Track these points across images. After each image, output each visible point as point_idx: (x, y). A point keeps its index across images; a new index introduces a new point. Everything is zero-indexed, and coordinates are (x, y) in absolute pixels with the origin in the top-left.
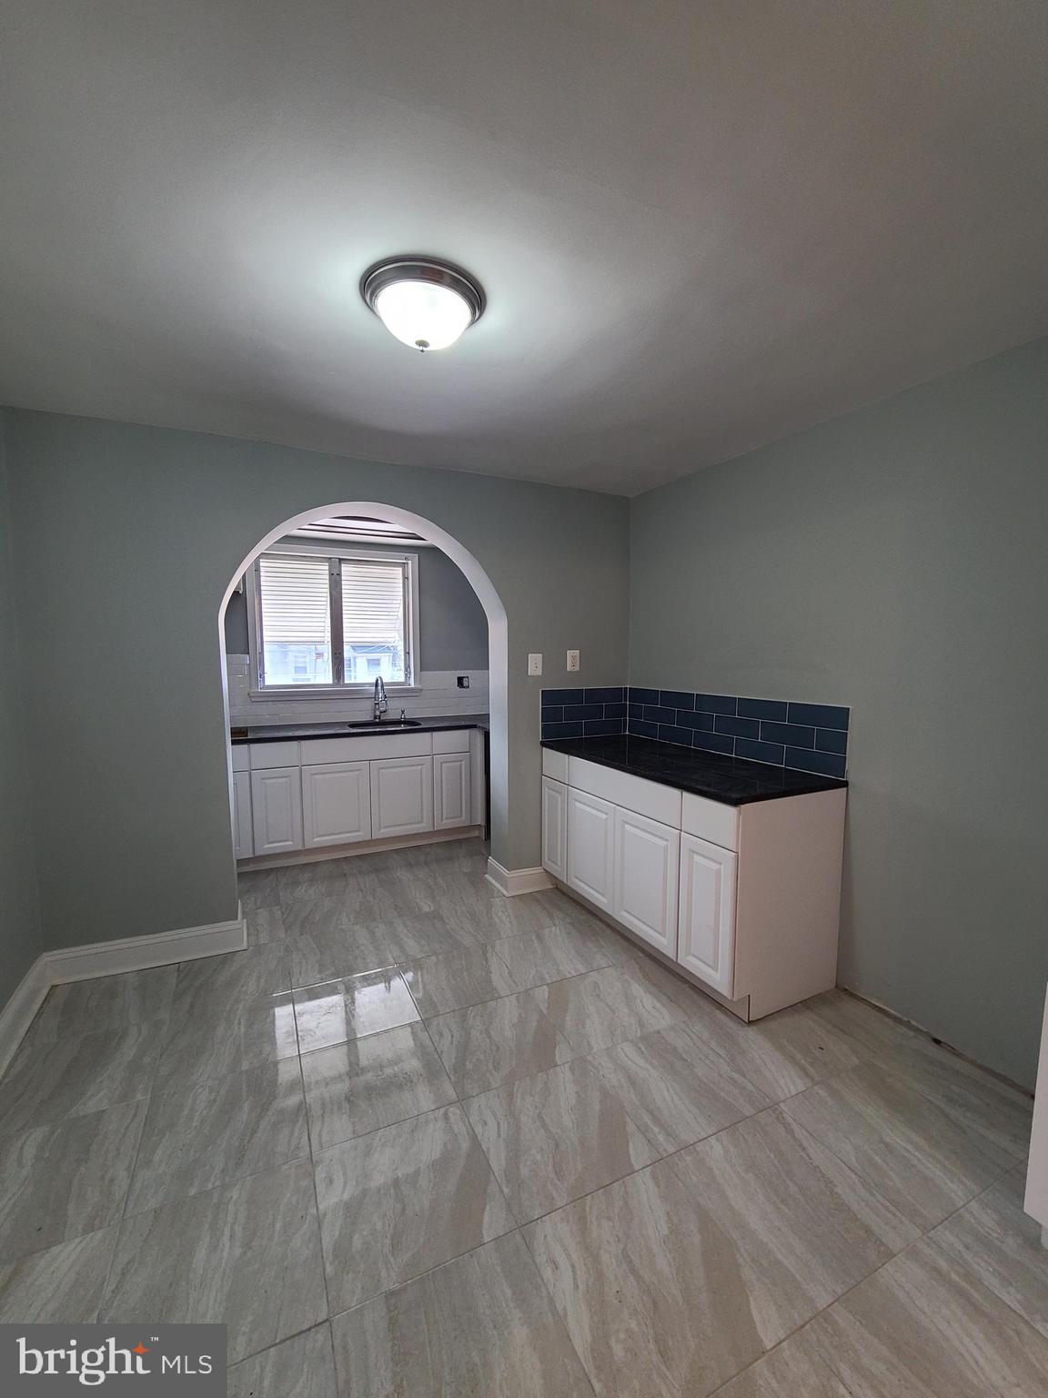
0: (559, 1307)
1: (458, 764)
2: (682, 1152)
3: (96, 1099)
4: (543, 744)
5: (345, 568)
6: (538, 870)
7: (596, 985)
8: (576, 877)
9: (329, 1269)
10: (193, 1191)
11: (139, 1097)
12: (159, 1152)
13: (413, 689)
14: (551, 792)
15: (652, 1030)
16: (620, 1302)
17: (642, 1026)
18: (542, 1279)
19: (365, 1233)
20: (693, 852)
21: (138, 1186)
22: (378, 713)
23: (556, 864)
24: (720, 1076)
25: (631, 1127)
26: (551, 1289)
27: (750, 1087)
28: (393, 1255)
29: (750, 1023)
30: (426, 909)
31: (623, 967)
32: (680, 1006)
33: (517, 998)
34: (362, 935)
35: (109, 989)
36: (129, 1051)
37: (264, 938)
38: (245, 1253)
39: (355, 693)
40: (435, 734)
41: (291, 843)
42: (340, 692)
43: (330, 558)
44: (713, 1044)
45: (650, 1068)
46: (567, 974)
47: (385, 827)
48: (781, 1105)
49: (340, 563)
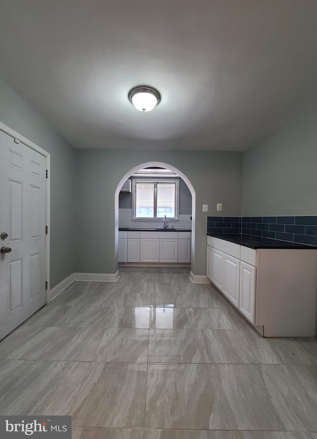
0: (148, 385)
1: (187, 242)
2: (212, 364)
3: (72, 304)
4: (207, 234)
5: (158, 185)
6: (205, 277)
7: (209, 312)
8: (214, 279)
9: (97, 352)
10: (79, 326)
11: (79, 306)
12: (77, 317)
13: (177, 220)
14: (209, 250)
15: (222, 329)
16: (166, 392)
17: (219, 326)
18: (147, 377)
19: (109, 348)
20: (244, 268)
21: (70, 322)
22: (165, 226)
23: (210, 275)
24: (241, 349)
25: (198, 352)
26: (148, 380)
27: (252, 355)
28: (112, 356)
29: (264, 337)
30: (167, 282)
31: (222, 309)
32: (237, 325)
33: (181, 310)
34: (146, 285)
35: (85, 284)
36: (82, 297)
37: (122, 281)
38: (82, 342)
39: (159, 220)
40: (180, 232)
41: (137, 260)
42: (155, 220)
43: (154, 182)
44: (244, 340)
45: (215, 338)
46: (201, 307)
47: (163, 259)
48: (262, 365)
49: (157, 184)
